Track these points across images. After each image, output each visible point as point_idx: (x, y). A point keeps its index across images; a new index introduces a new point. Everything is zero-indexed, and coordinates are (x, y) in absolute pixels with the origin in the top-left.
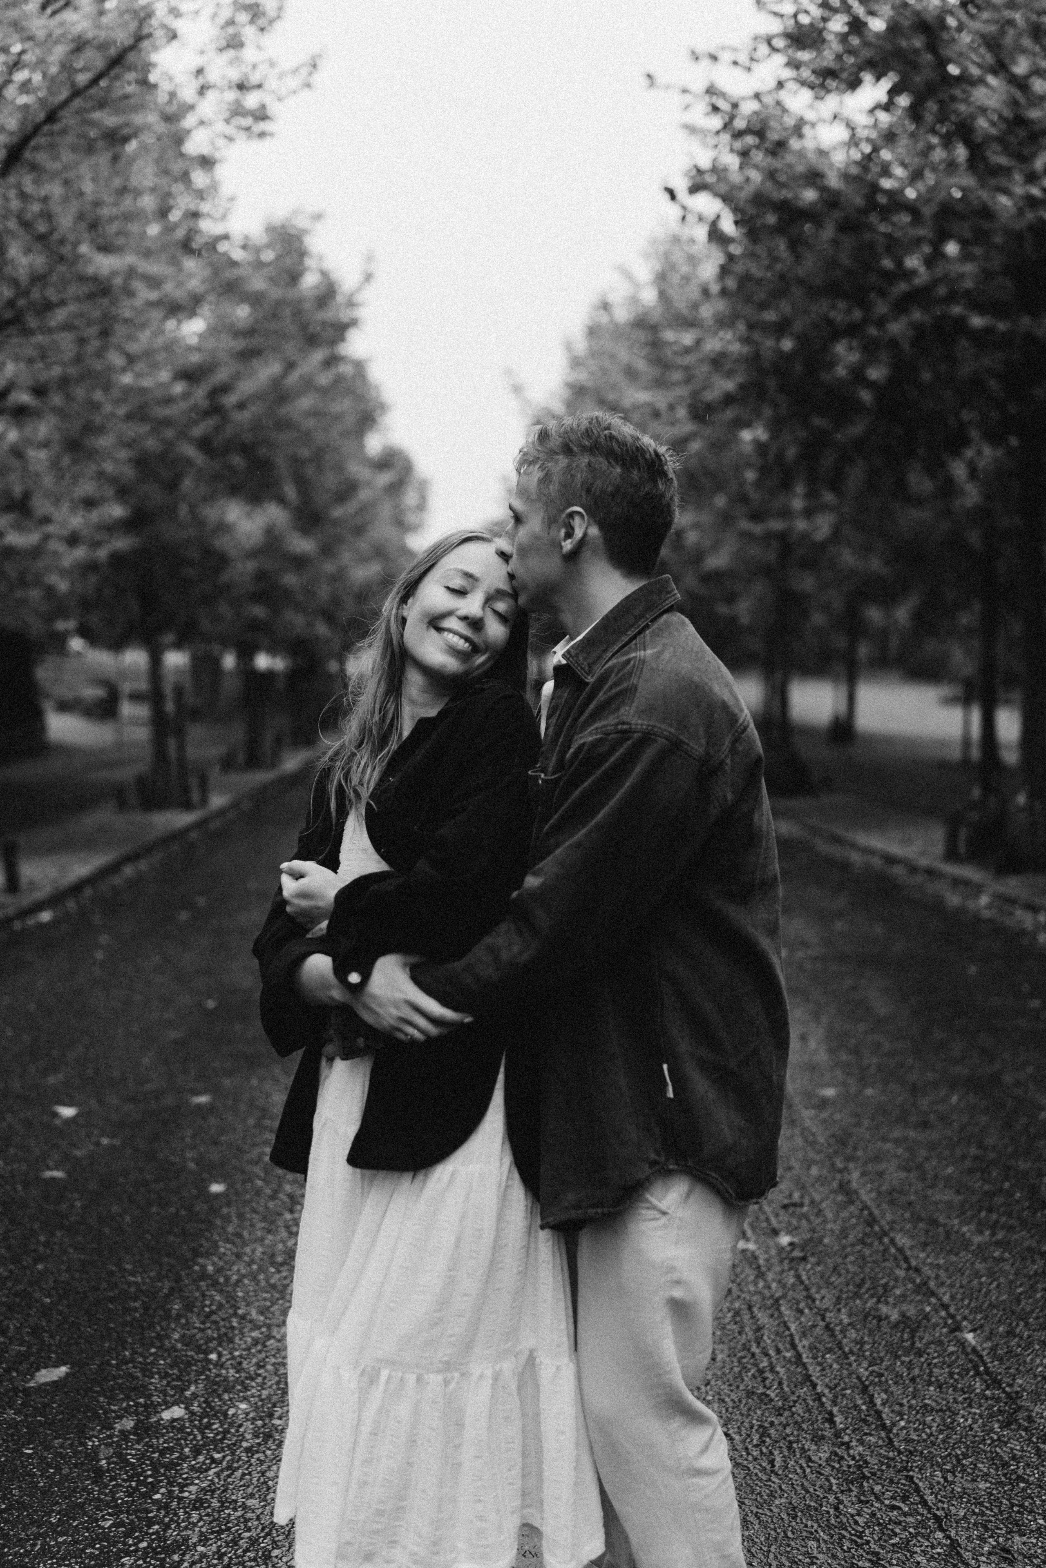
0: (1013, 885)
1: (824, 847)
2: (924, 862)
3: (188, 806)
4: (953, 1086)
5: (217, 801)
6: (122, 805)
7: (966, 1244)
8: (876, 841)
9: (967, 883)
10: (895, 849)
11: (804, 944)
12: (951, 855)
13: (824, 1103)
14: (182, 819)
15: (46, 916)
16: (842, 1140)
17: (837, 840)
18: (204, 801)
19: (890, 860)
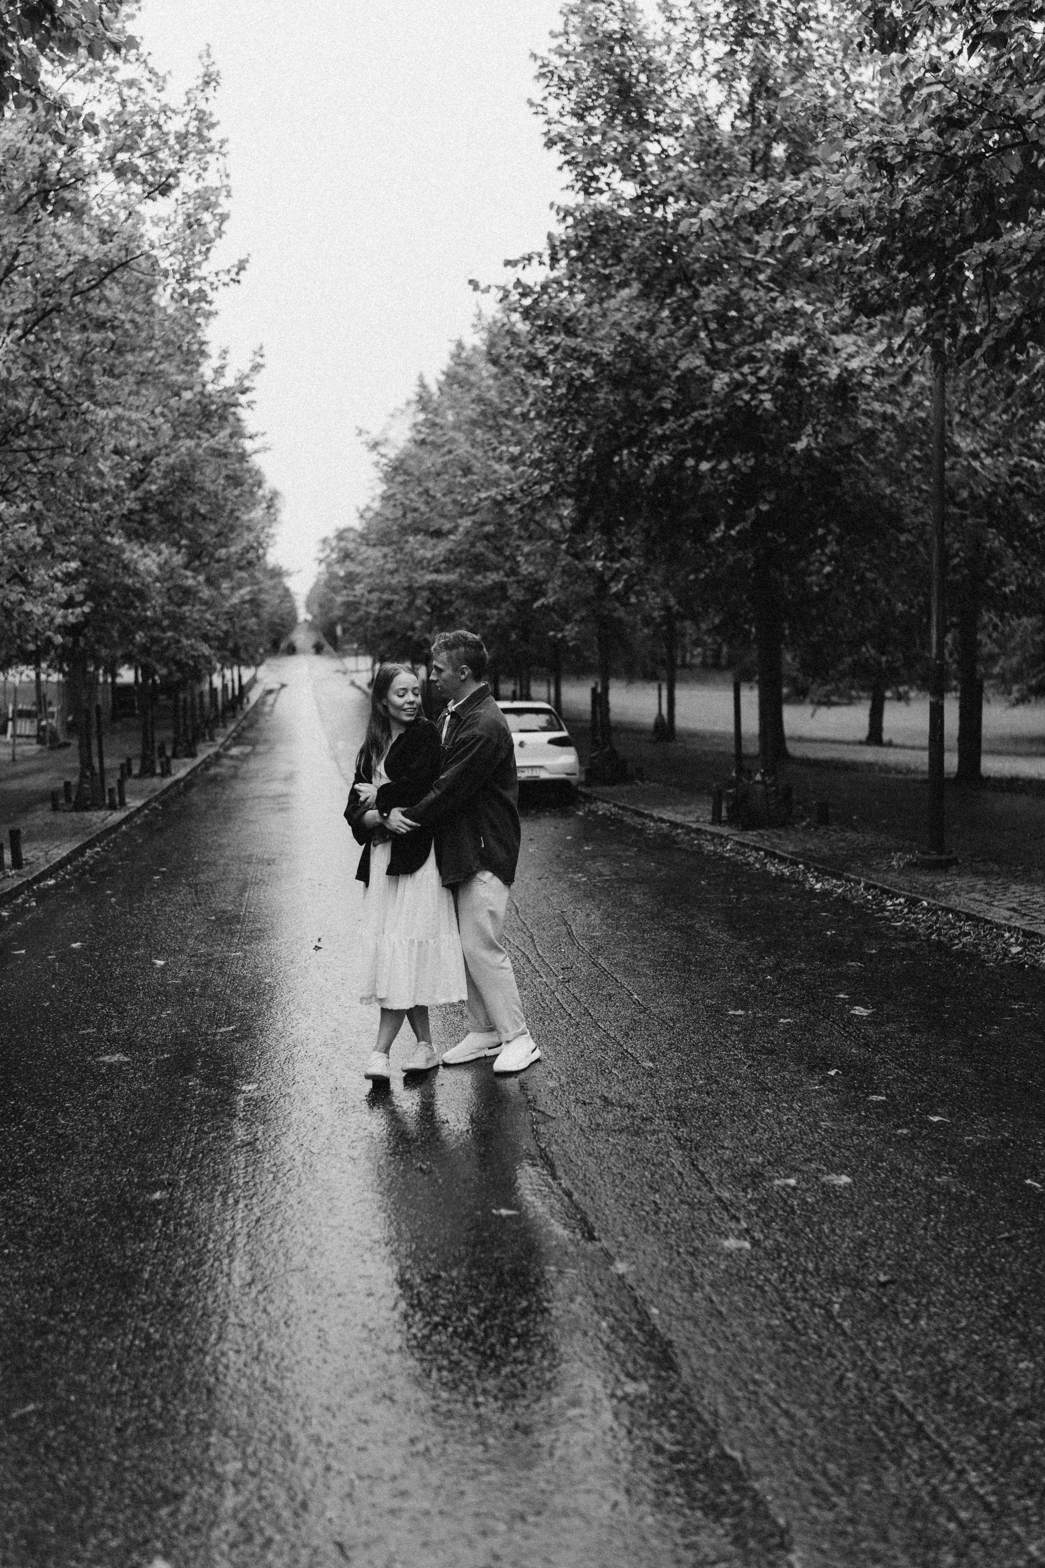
0: (750, 837)
1: (627, 820)
2: (694, 826)
3: (113, 807)
4: (666, 929)
5: (134, 803)
6: (55, 808)
7: (646, 975)
8: (667, 814)
9: (721, 836)
10: (679, 818)
11: (600, 874)
12: (716, 820)
13: (593, 937)
14: (117, 816)
15: (52, 882)
16: (598, 950)
17: (640, 814)
18: (123, 803)
19: (674, 825)
